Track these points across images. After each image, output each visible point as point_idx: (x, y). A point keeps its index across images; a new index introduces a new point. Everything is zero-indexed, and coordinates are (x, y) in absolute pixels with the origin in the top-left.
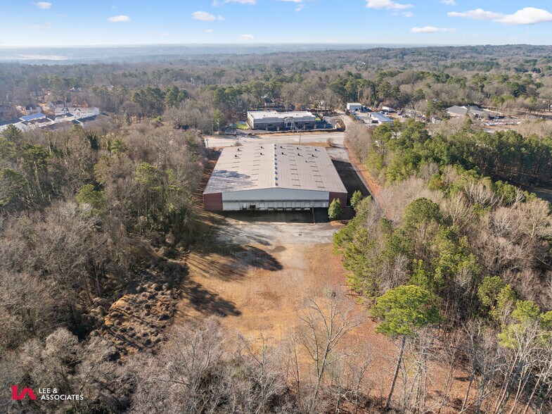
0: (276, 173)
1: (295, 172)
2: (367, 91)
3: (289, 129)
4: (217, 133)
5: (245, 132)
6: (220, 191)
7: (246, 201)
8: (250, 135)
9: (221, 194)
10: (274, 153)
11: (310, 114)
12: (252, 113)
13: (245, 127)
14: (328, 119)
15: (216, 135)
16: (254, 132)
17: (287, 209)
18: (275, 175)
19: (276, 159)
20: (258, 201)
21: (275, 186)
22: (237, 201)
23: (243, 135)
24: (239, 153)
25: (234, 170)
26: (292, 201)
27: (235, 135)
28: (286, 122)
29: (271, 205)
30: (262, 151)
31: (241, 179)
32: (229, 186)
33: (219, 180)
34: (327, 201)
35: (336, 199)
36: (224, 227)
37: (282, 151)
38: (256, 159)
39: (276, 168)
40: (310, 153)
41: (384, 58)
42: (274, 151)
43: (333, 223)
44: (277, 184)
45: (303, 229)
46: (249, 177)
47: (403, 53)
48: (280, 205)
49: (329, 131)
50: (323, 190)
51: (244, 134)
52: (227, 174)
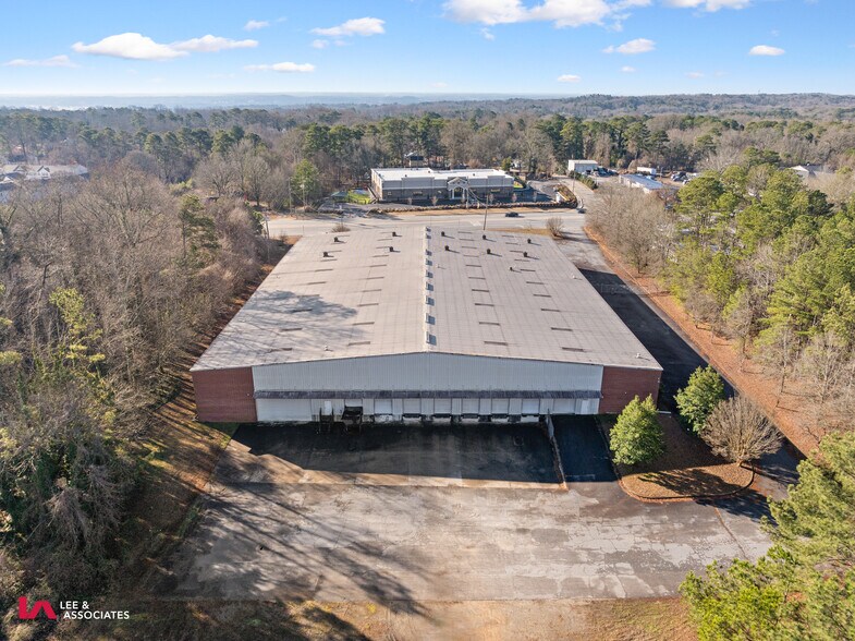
0: (430, 302)
1: (486, 298)
2: (603, 142)
3: (459, 202)
4: (302, 209)
5: (364, 208)
6: (249, 361)
7: (331, 395)
8: (374, 212)
9: (249, 370)
10: (425, 246)
11: (500, 173)
12: (382, 172)
13: (365, 200)
14: (538, 186)
15: (300, 212)
16: (382, 208)
17: (466, 421)
18: (426, 308)
19: (429, 263)
20: (370, 394)
21: (426, 347)
22: (300, 395)
23: (360, 212)
24: (338, 246)
25: (310, 291)
26: (481, 395)
27: (339, 213)
28: (452, 189)
29: (412, 406)
30: (395, 243)
31: (331, 321)
32: (282, 341)
33: (261, 321)
34: (595, 395)
35: (642, 399)
36: (244, 498)
37: (444, 242)
38: (377, 261)
39: (430, 287)
40: (517, 248)
41: (605, 107)
42: (425, 241)
43: (632, 485)
44: (432, 340)
45: (529, 512)
46: (353, 312)
47: (635, 102)
48: (442, 407)
49: (545, 207)
50: (582, 358)
51: (360, 210)
52: (292, 301)
